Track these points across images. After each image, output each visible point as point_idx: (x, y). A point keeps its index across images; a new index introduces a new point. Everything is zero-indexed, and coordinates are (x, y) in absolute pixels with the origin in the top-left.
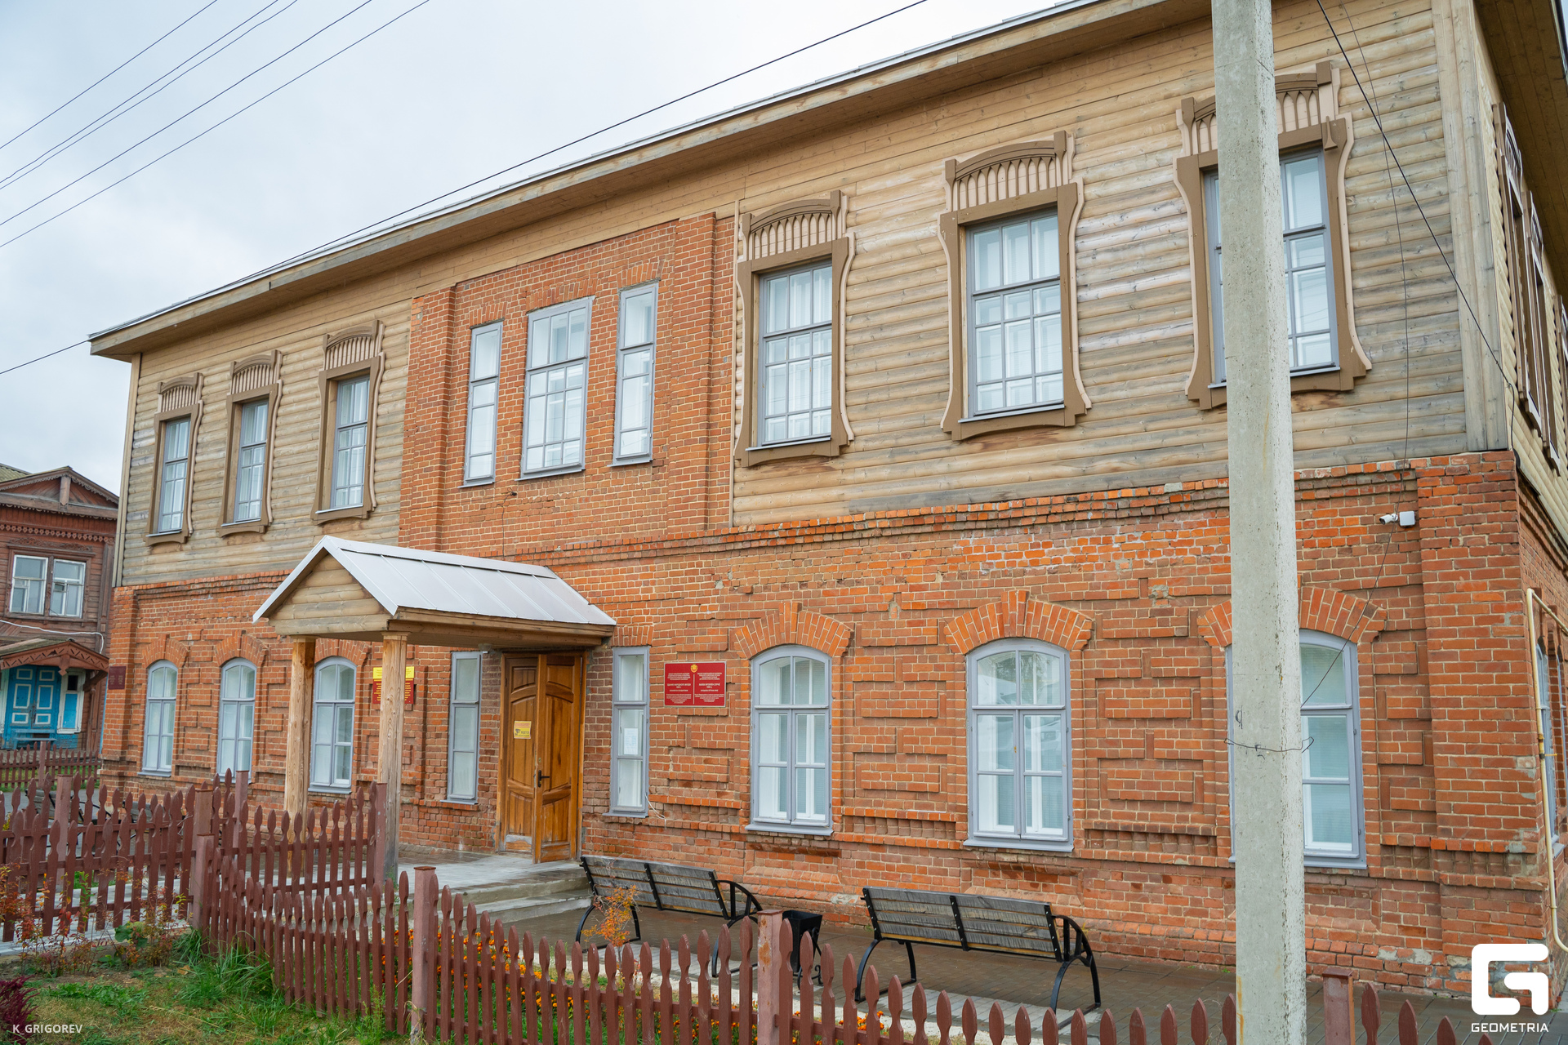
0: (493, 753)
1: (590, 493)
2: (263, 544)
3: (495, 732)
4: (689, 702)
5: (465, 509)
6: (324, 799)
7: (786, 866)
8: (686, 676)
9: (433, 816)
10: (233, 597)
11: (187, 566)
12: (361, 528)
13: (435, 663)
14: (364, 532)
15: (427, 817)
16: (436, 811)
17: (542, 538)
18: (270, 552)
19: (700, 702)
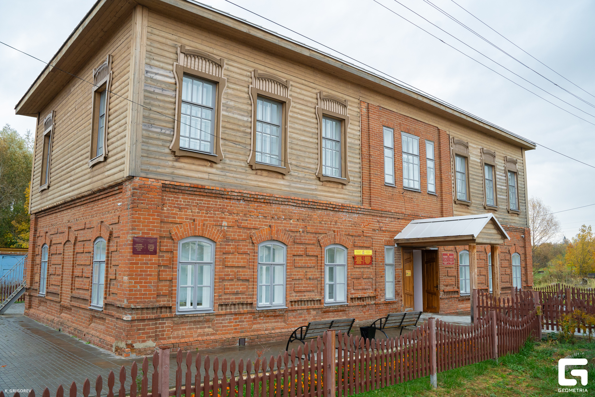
0: (400, 281)
1: (422, 199)
2: (285, 181)
3: (400, 274)
4: (447, 264)
5: (387, 193)
6: (331, 309)
7: (462, 304)
8: (446, 257)
9: (381, 307)
10: (263, 205)
11: (220, 179)
12: (342, 188)
13: (379, 249)
14: (344, 190)
15: (379, 308)
16: (382, 305)
17: (411, 210)
18: (289, 186)
19: (450, 264)
